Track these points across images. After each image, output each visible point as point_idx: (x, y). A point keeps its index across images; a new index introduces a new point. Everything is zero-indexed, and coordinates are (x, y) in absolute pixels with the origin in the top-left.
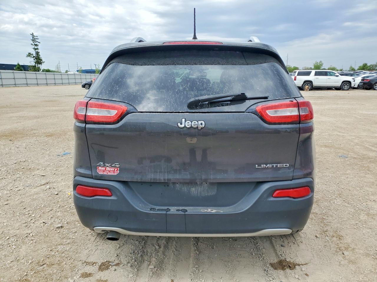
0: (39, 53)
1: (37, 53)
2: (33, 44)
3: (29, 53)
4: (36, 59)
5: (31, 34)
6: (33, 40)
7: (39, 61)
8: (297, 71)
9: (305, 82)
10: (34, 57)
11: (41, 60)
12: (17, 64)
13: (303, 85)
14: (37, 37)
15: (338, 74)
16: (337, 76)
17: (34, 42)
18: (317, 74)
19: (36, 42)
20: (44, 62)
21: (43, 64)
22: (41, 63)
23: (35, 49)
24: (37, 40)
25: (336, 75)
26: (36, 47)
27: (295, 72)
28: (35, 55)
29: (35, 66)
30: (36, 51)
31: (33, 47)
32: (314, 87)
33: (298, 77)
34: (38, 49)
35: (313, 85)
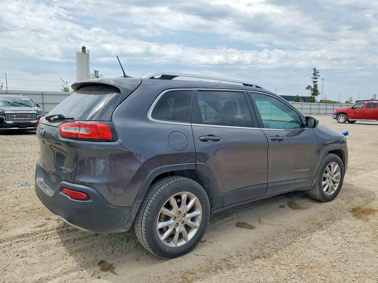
0: (317, 85)
1: (316, 86)
2: (314, 78)
3: (309, 86)
4: (313, 91)
5: (313, 69)
6: (314, 74)
7: (315, 92)
10: (312, 89)
11: (318, 92)
12: (296, 96)
14: (318, 71)
17: (314, 76)
19: (316, 76)
20: (320, 93)
21: (318, 95)
22: (317, 94)
23: (314, 82)
24: (318, 74)
26: (315, 80)
28: (313, 88)
29: (311, 97)
30: (315, 83)
31: (313, 80)
34: (317, 82)
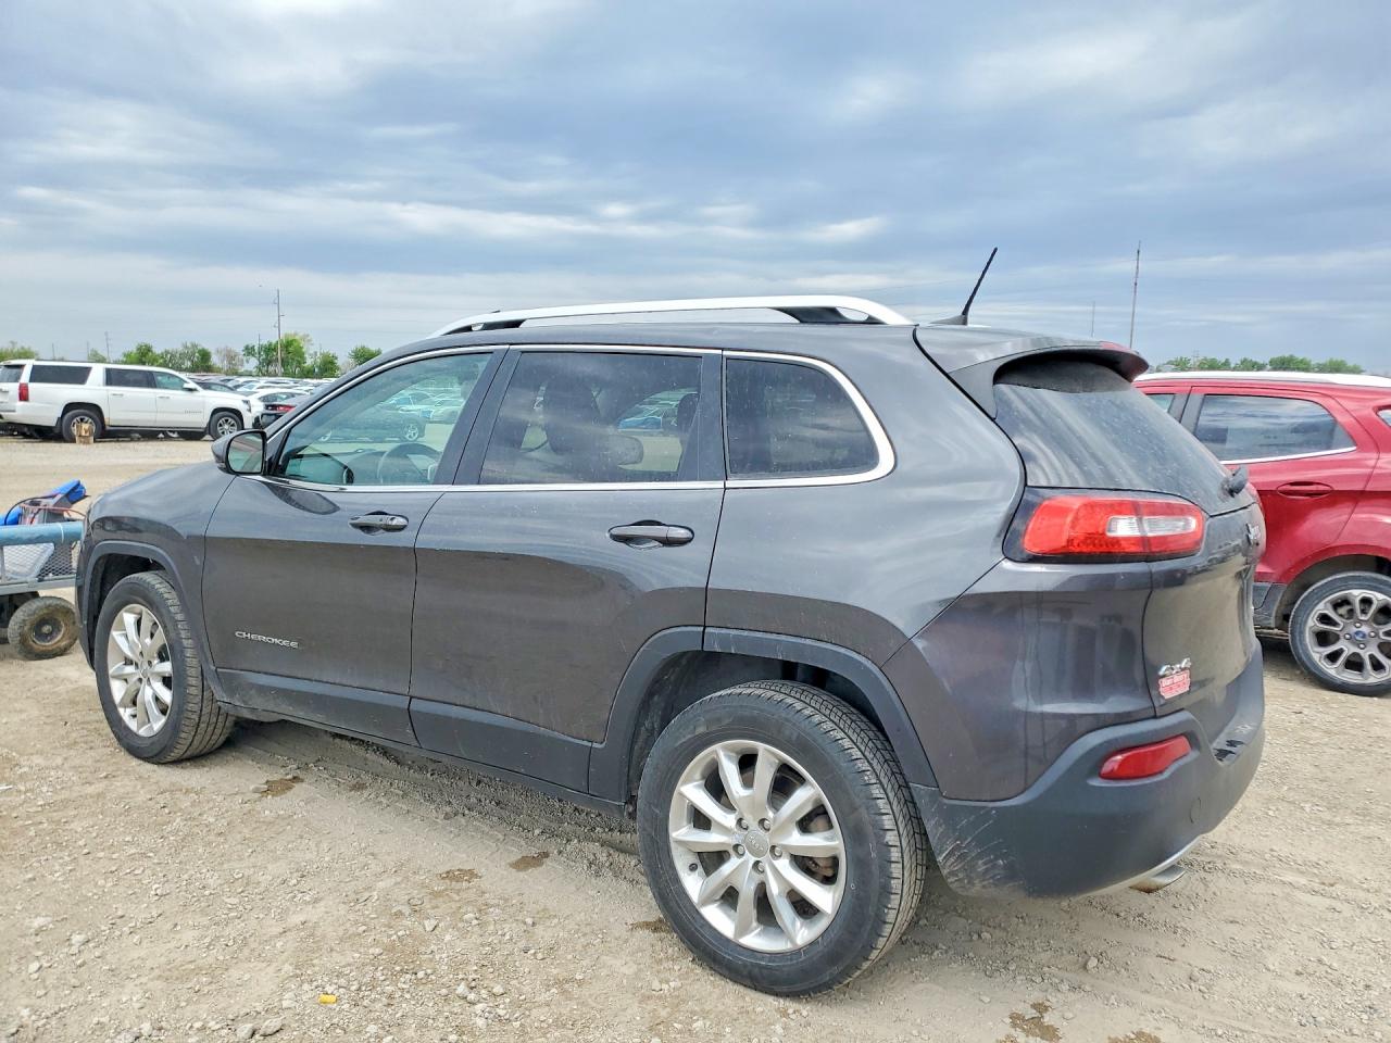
8: (29, 364)
9: (69, 407)
13: (61, 419)
15: (192, 385)
16: (190, 390)
18: (113, 378)
25: (186, 386)
27: (20, 367)
32: (108, 428)
33: (34, 388)
35: (106, 420)
